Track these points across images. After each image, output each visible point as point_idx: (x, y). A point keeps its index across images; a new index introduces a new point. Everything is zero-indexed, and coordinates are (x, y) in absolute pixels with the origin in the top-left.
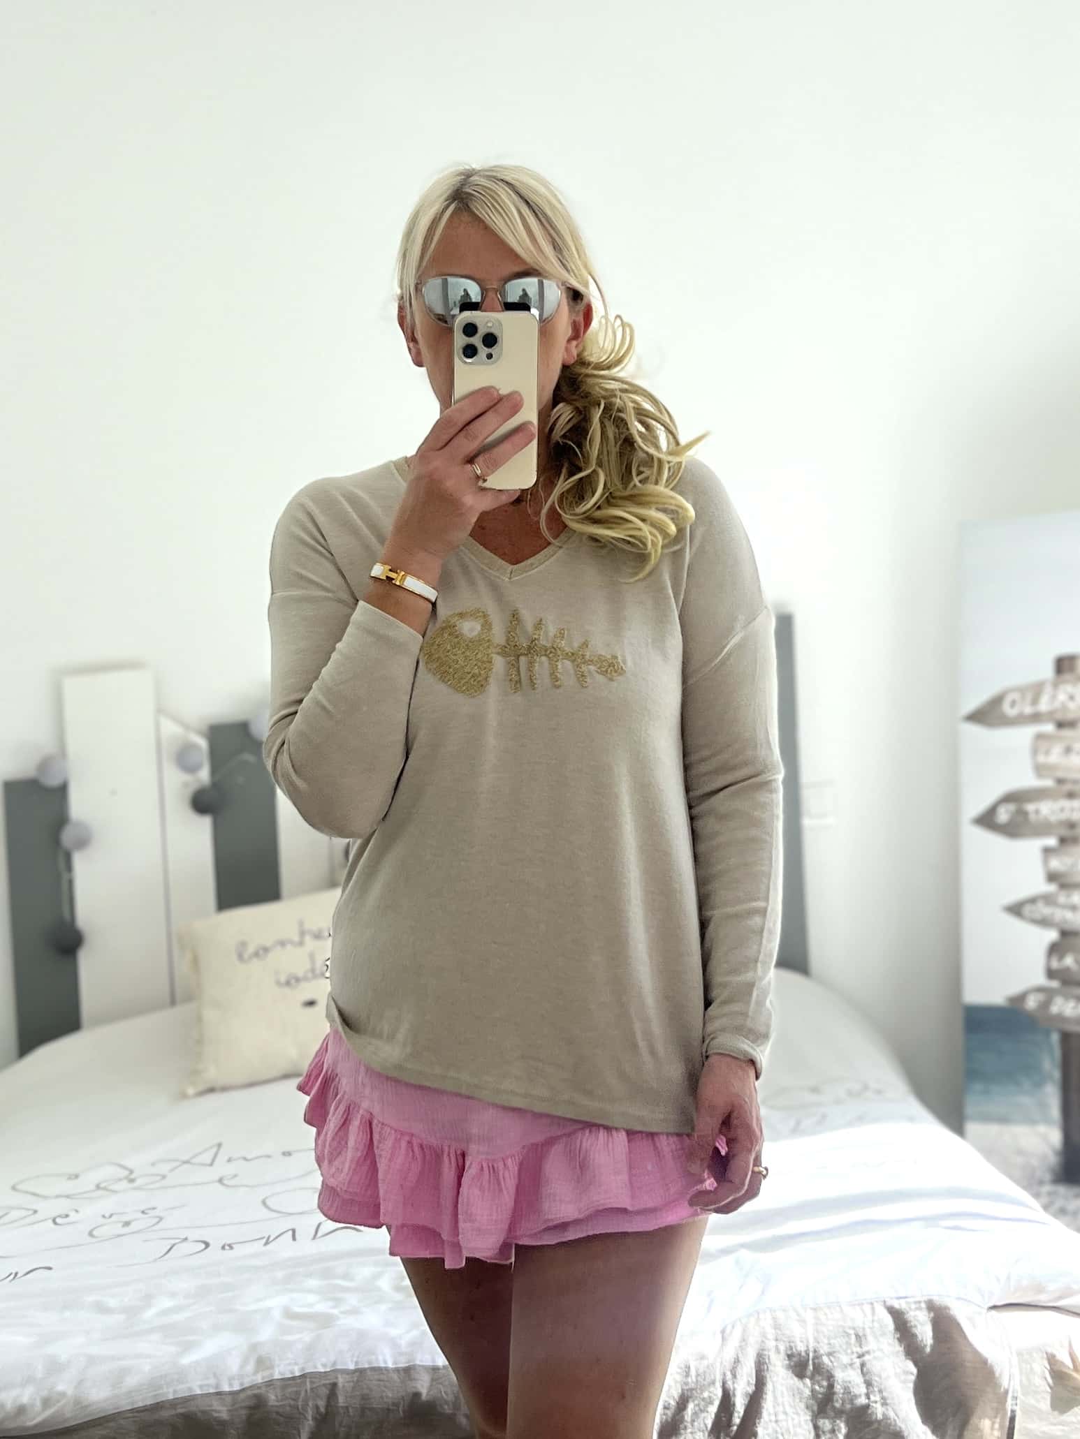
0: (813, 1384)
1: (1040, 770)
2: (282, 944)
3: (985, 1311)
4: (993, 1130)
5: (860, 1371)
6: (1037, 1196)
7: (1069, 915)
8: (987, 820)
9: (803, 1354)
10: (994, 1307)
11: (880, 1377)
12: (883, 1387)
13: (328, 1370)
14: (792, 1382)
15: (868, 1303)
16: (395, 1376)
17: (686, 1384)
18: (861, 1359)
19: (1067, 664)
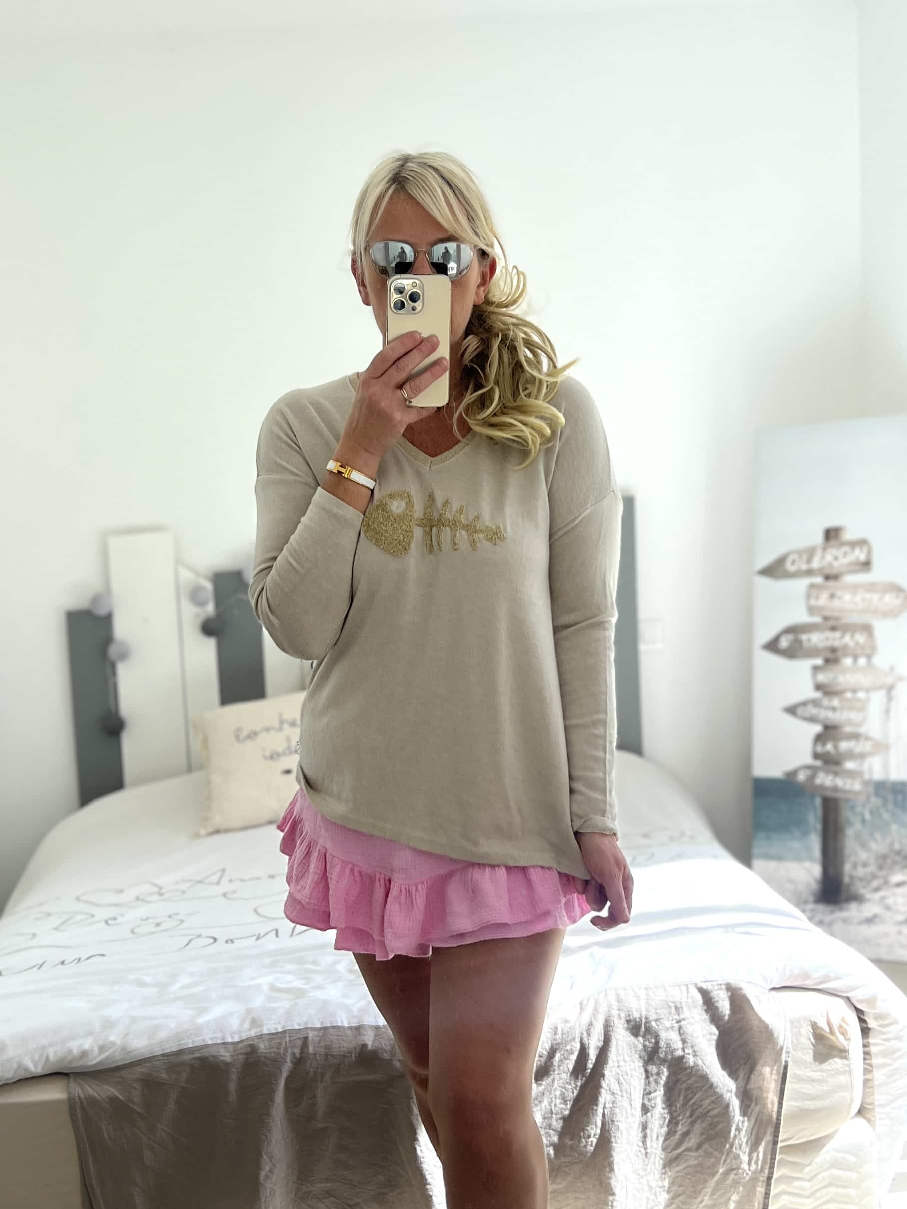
0: (644, 1041)
1: (811, 610)
2: (267, 729)
3: (767, 991)
4: (772, 865)
5: (677, 1032)
6: (803, 911)
7: (830, 714)
8: (772, 646)
9: (638, 1020)
10: (774, 989)
11: (692, 1036)
12: (694, 1043)
13: (301, 1027)
14: (630, 1039)
15: (684, 985)
16: (349, 1032)
17: (555, 1040)
18: (679, 1024)
19: (832, 534)
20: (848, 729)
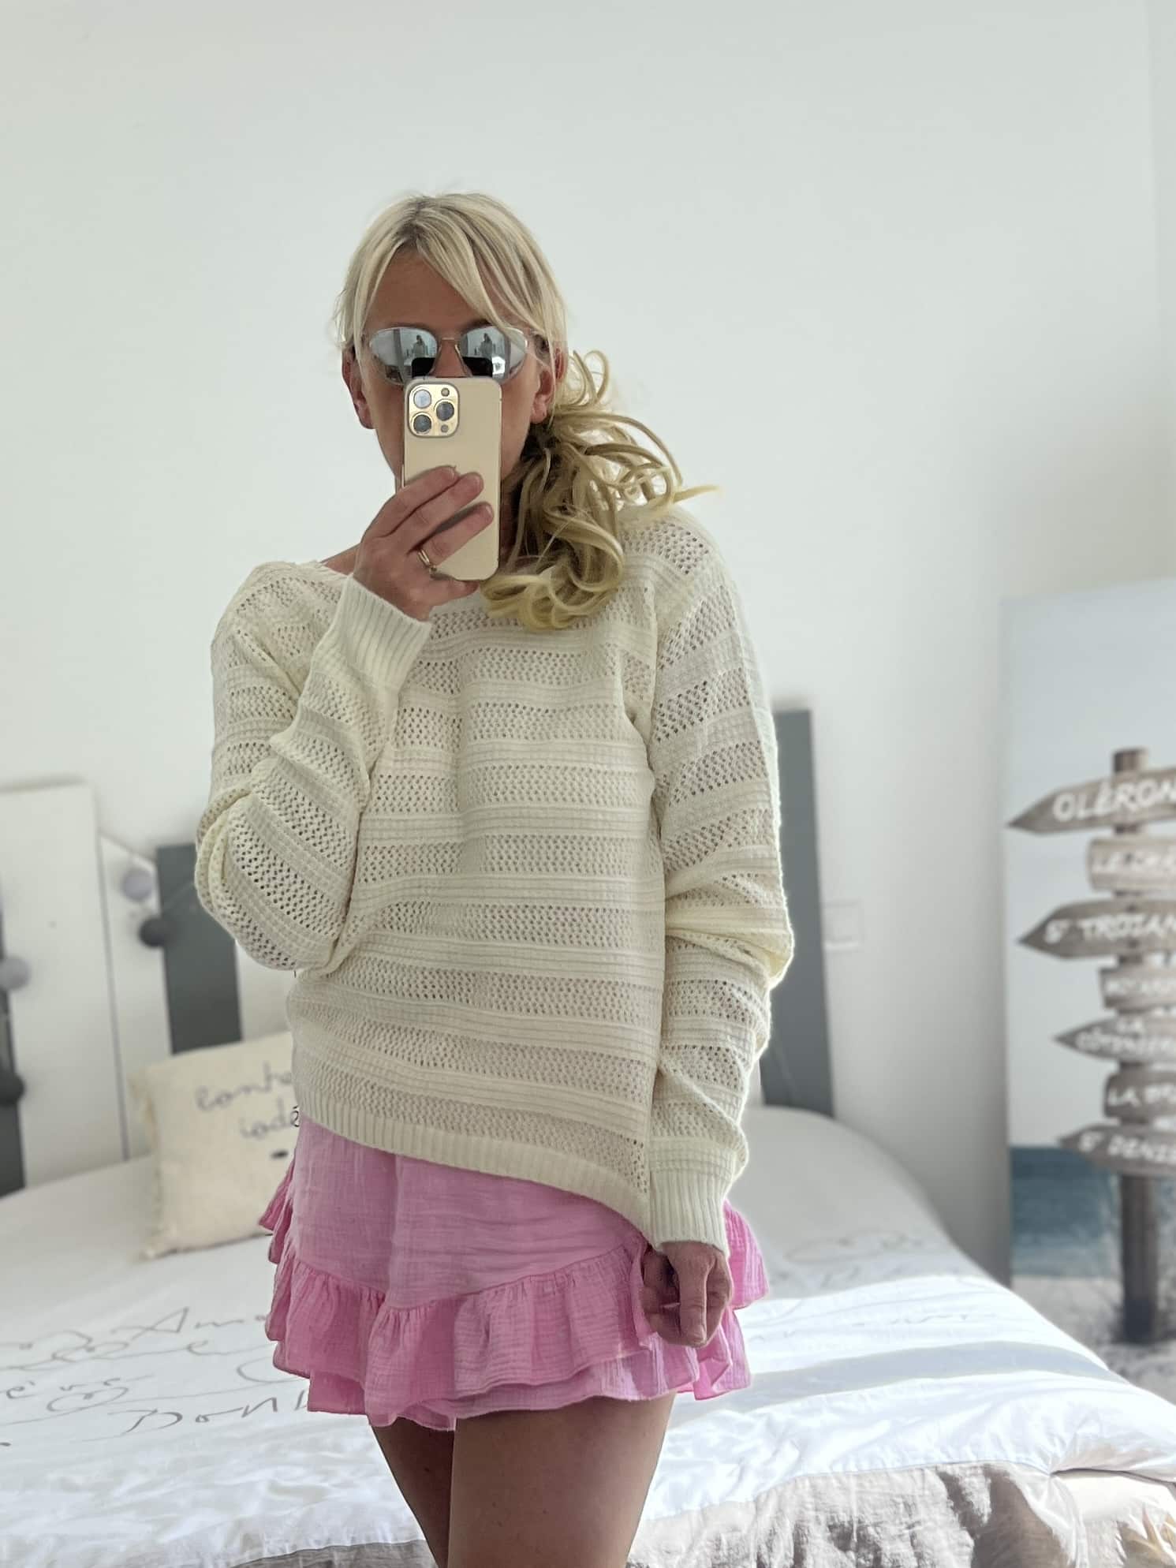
0: (858, 1557)
1: (1096, 881)
2: (247, 1089)
3: (1048, 1477)
4: (1044, 1284)
5: (909, 1543)
6: (1100, 1354)
7: (1130, 1044)
8: (1035, 939)
9: (846, 1525)
10: (1058, 1473)
11: (932, 1550)
12: (935, 1560)
13: (322, 1547)
14: (834, 1555)
15: (917, 1469)
16: (396, 1553)
17: (717, 1558)
18: (911, 1530)
19: (1126, 760)
20: (1158, 1067)
